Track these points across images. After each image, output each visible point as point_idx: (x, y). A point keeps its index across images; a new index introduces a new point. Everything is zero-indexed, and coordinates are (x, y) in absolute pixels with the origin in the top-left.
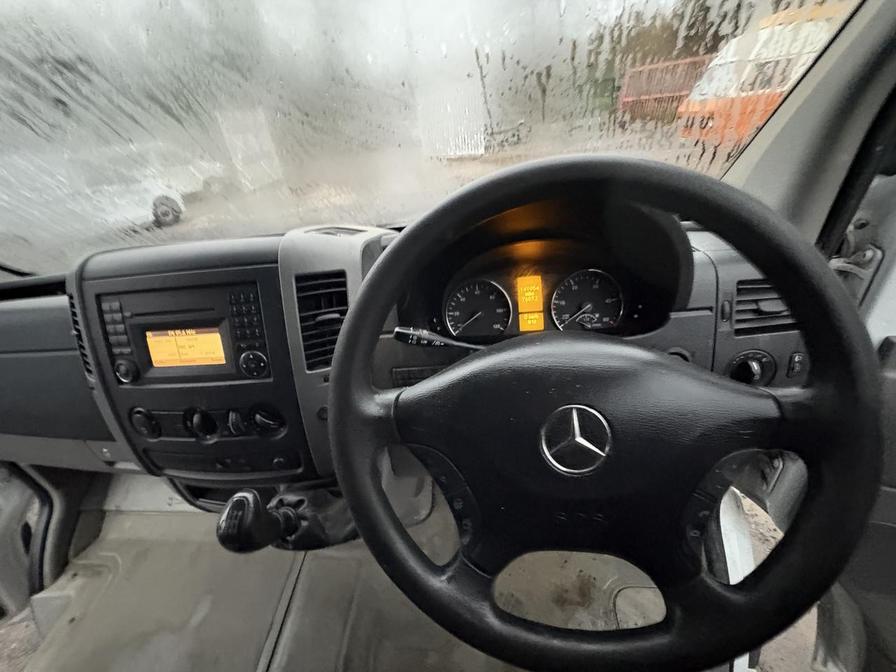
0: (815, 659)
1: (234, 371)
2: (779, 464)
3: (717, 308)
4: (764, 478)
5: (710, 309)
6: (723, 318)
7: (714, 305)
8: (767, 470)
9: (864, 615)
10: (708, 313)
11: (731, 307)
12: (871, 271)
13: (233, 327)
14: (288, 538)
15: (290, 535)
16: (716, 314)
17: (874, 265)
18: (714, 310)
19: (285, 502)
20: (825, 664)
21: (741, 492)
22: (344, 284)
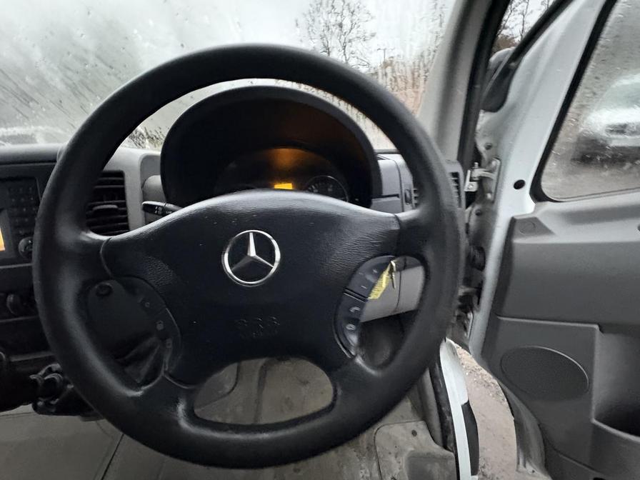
0: (518, 463)
1: (13, 256)
2: (470, 315)
3: (402, 194)
4: (465, 329)
5: (397, 196)
6: (406, 202)
7: (398, 192)
8: (466, 322)
9: (538, 420)
10: (396, 198)
11: (411, 195)
12: (496, 173)
13: (11, 216)
14: (53, 402)
15: (54, 399)
16: (402, 199)
17: (497, 170)
18: (400, 196)
19: (54, 370)
20: (525, 466)
21: (455, 342)
22: (122, 182)
